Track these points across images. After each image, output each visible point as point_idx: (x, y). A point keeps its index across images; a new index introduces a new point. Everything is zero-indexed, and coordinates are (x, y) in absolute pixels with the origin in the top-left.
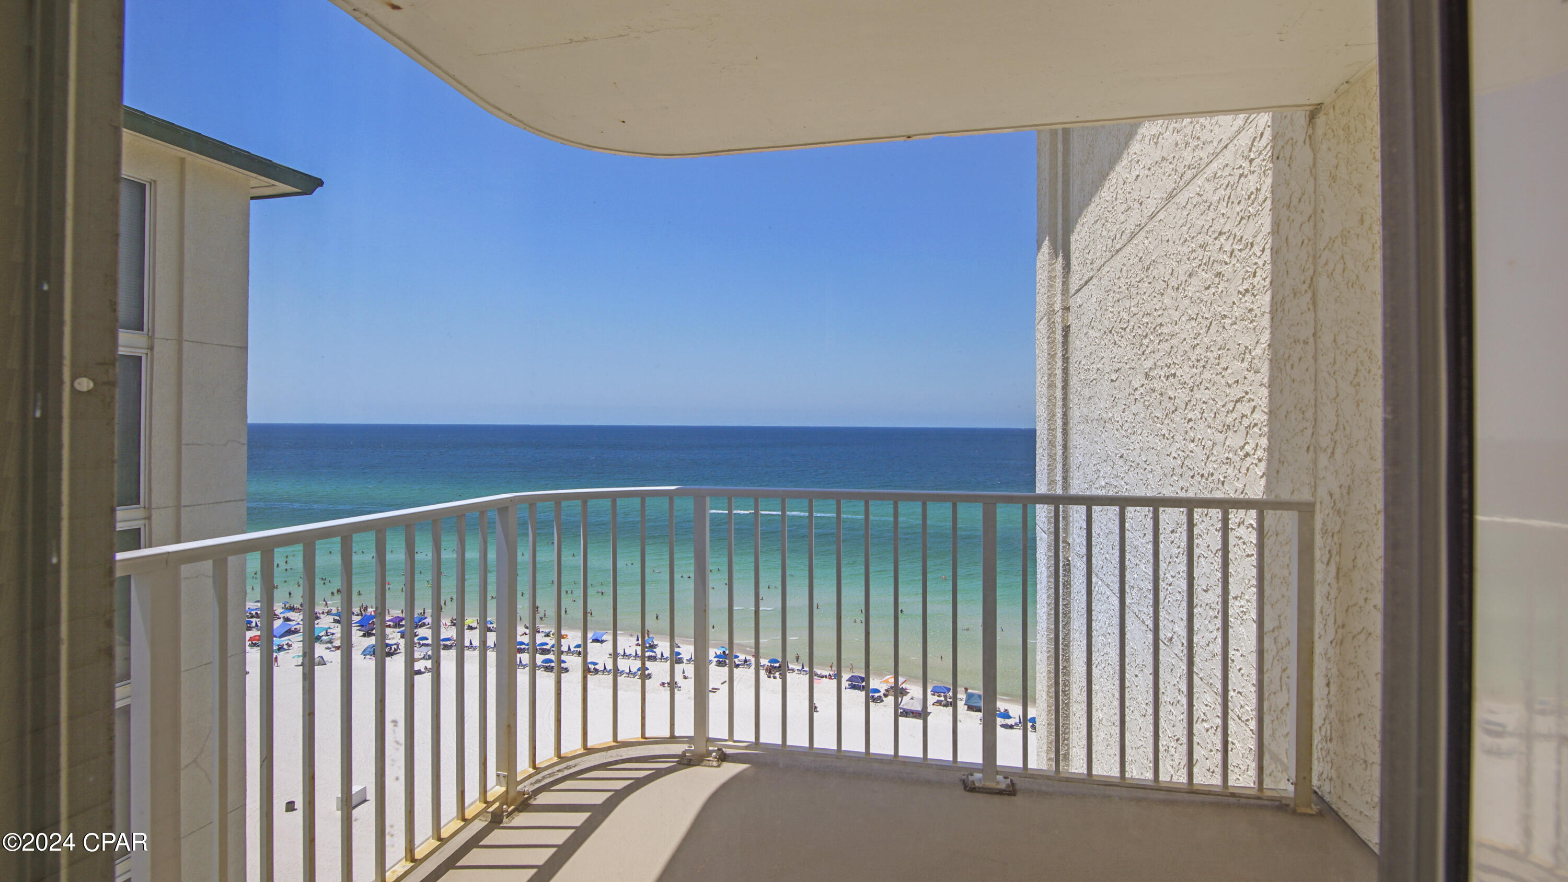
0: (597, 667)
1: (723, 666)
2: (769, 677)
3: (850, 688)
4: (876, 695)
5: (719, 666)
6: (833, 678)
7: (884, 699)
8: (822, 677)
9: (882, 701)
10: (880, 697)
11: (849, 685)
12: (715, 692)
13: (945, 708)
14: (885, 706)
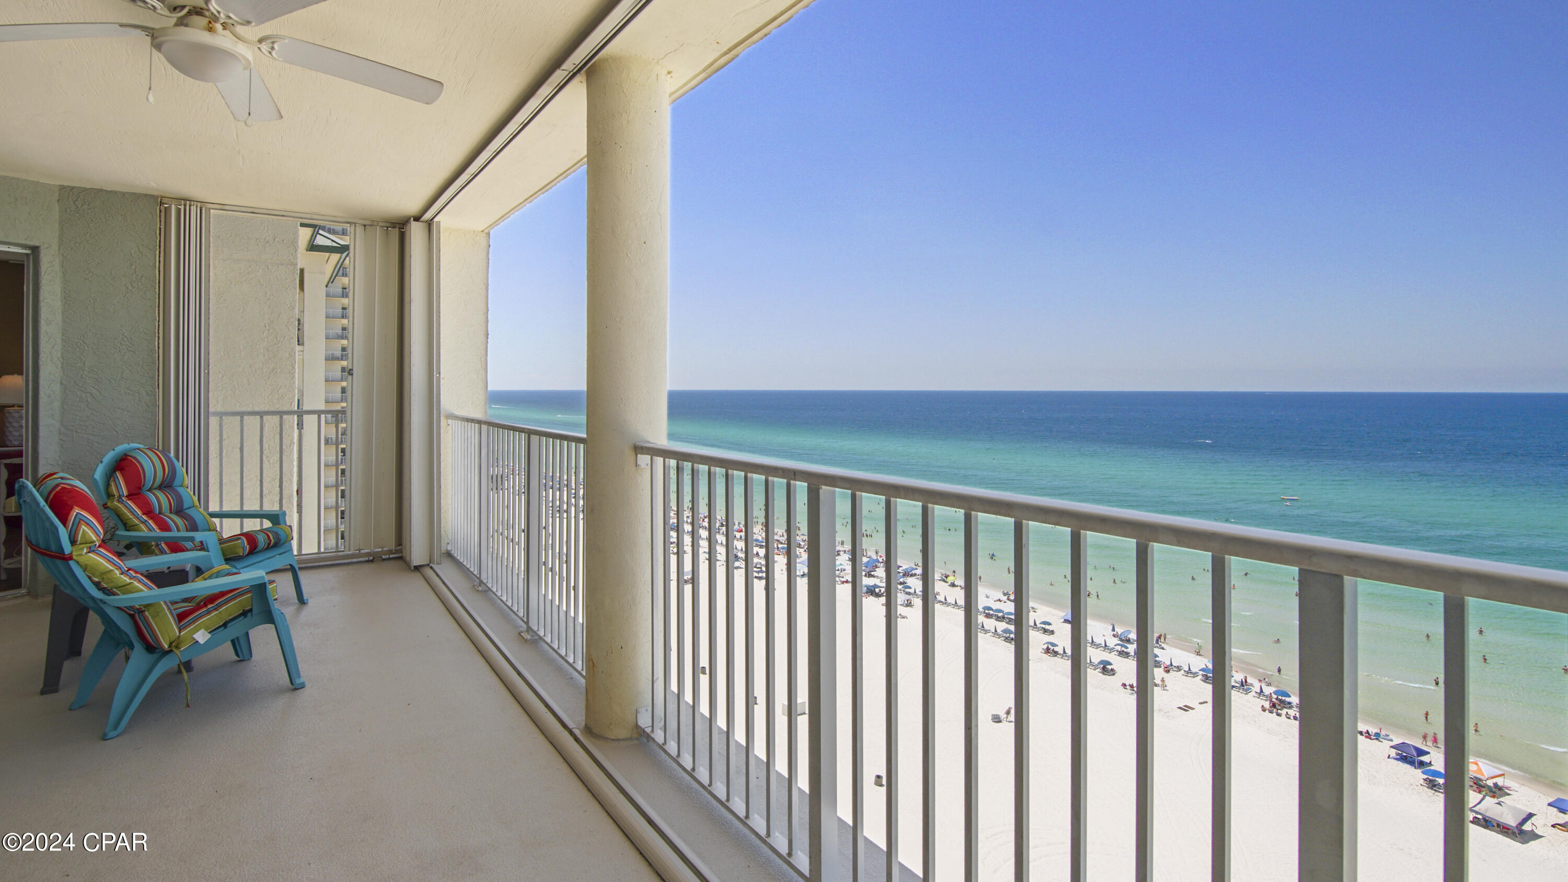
0: (1056, 649)
3: (1398, 760)
5: (1205, 681)
11: (1397, 754)
12: (1186, 710)
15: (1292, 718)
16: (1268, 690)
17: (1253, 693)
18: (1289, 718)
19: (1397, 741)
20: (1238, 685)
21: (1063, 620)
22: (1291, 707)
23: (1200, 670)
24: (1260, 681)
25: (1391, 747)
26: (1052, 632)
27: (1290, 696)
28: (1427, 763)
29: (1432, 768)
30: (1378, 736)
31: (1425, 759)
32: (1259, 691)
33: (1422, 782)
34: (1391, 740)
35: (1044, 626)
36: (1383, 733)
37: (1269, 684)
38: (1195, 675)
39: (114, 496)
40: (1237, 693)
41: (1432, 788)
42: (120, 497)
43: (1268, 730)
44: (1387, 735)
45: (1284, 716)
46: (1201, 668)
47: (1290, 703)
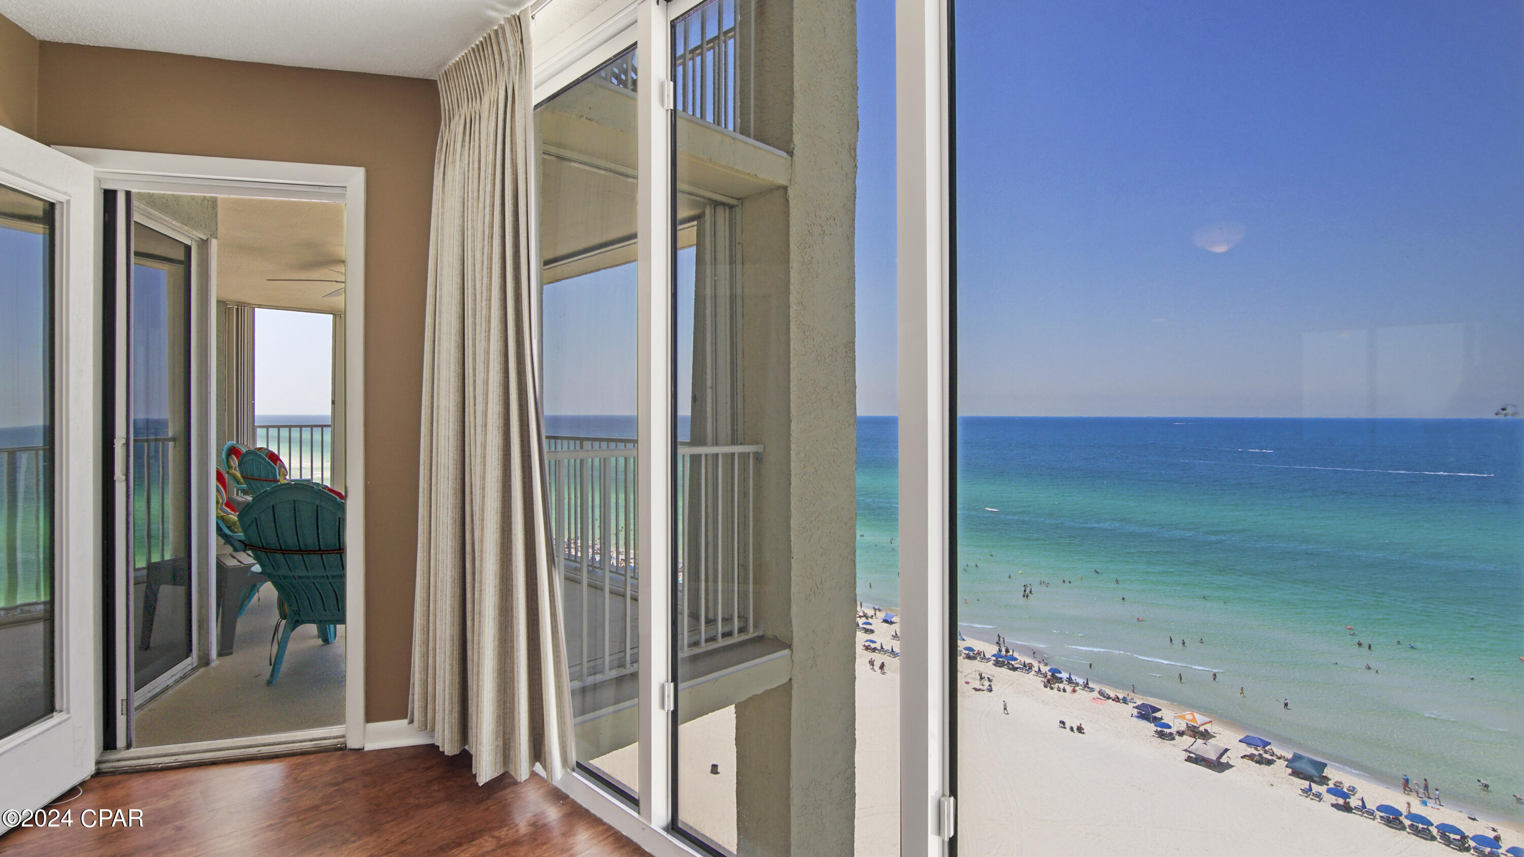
1: (1000, 667)
2: (1046, 687)
3: (1138, 717)
4: (1168, 731)
6: (1121, 701)
7: (1177, 737)
8: (1109, 698)
9: (1173, 739)
10: (1171, 734)
11: (1138, 713)
13: (1258, 765)
14: (1174, 745)
15: (1062, 690)
16: (1045, 669)
17: (1033, 672)
18: (1060, 691)
19: (1139, 703)
20: (1022, 666)
21: (882, 621)
22: (1062, 682)
23: (992, 656)
24: (1039, 662)
25: (1134, 707)
26: (872, 631)
27: (1060, 673)
28: (1159, 718)
29: (1163, 721)
30: (1125, 701)
31: (1158, 715)
32: (1037, 670)
33: (1153, 733)
34: (1135, 703)
35: (865, 626)
36: (1129, 698)
37: (1046, 665)
38: (988, 660)
39: (232, 467)
40: (1021, 673)
41: (1161, 737)
42: (235, 468)
43: (1043, 701)
44: (1133, 699)
45: (1055, 690)
46: (993, 654)
47: (1061, 678)
